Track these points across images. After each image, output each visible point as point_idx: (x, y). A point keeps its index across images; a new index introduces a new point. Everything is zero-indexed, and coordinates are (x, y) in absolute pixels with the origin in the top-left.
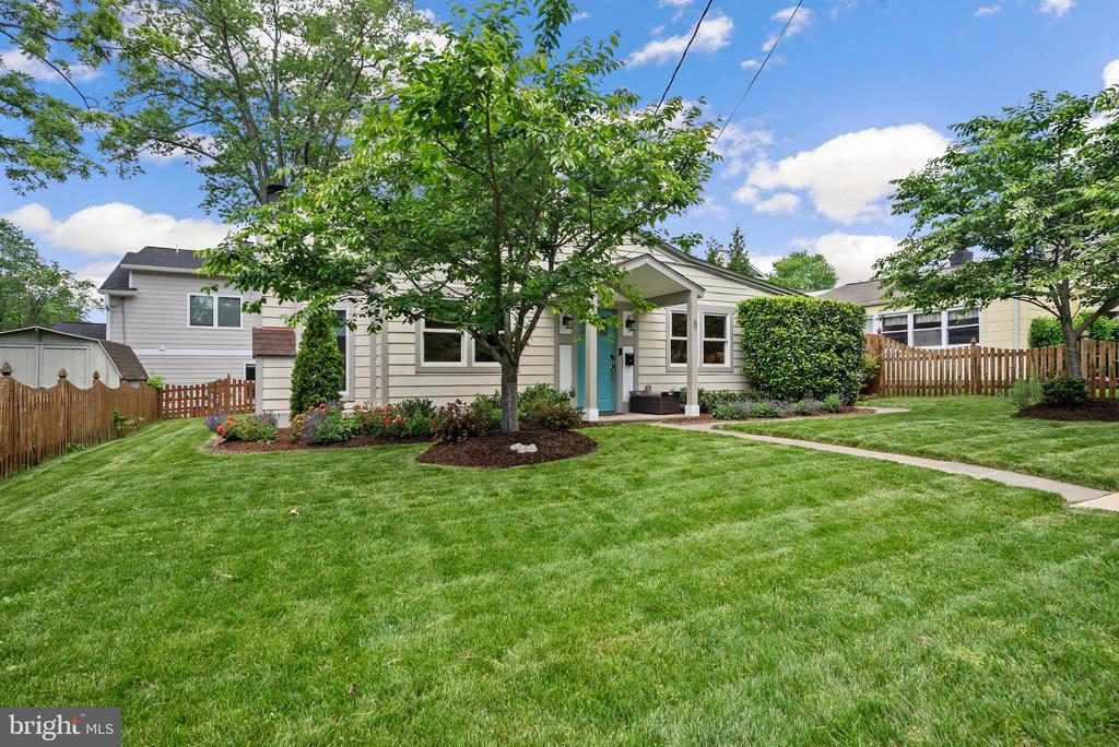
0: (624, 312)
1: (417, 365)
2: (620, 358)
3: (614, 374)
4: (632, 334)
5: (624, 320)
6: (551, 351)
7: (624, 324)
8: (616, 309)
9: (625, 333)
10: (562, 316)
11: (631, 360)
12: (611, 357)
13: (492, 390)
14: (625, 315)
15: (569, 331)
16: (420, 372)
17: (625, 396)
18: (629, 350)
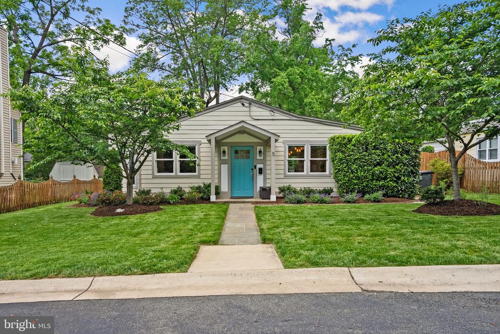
2: (255, 170)
3: (253, 178)
4: (262, 158)
5: (258, 151)
6: (216, 167)
7: (258, 153)
8: (253, 145)
9: (258, 157)
10: (222, 151)
11: (261, 171)
12: (252, 169)
13: (187, 185)
14: (258, 148)
15: (226, 158)
16: (154, 177)
17: (258, 189)
18: (261, 166)
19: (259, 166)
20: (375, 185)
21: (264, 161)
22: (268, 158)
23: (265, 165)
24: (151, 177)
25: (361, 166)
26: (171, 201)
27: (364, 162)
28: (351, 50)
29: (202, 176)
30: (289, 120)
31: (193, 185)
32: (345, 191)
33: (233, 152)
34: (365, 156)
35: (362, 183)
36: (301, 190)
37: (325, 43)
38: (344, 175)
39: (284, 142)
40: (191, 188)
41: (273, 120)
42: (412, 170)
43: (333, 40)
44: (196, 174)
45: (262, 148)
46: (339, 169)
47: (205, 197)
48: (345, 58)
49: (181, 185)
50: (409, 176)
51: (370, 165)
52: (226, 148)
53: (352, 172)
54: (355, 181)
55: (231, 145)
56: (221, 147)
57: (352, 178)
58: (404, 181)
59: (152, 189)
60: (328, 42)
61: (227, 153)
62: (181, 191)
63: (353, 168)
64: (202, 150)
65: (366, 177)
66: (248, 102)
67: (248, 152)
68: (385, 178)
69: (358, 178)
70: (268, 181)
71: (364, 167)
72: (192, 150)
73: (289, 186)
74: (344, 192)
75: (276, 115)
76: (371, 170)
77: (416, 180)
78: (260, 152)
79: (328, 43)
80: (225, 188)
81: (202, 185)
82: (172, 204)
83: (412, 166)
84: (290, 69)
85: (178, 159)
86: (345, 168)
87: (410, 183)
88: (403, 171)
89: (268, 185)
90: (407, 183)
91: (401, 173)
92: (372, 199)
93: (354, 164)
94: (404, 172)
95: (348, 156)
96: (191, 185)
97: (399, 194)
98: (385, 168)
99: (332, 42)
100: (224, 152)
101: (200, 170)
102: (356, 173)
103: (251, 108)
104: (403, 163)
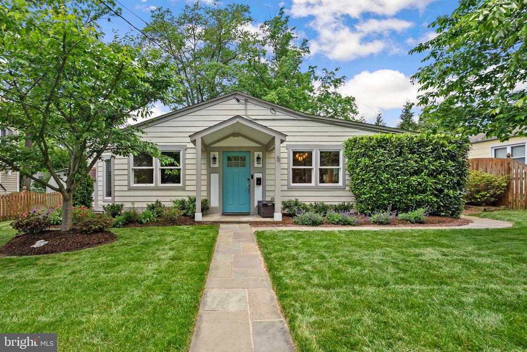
0: (255, 153)
1: (129, 185)
2: (251, 180)
3: (249, 190)
4: (260, 166)
5: (256, 157)
6: (205, 177)
7: (255, 160)
8: (249, 151)
9: (256, 165)
10: (212, 157)
11: (259, 181)
12: (248, 180)
13: (169, 199)
14: (256, 154)
15: (217, 165)
16: (130, 189)
17: (256, 204)
18: (259, 175)
19: (257, 176)
20: (411, 200)
21: (263, 170)
22: (268, 166)
23: (264, 173)
24: (126, 188)
25: (394, 175)
26: (143, 220)
27: (397, 170)
28: (334, 74)
29: (187, 188)
30: (294, 120)
31: (177, 198)
32: (370, 208)
33: (226, 159)
34: (399, 161)
35: (394, 198)
36: (311, 205)
37: (308, 70)
38: (371, 188)
39: (287, 147)
40: (174, 202)
41: (274, 120)
42: (458, 181)
43: (315, 67)
44: (181, 185)
45: (261, 154)
46: (363, 179)
47: (189, 214)
48: (329, 81)
49: (160, 199)
50: (454, 188)
51: (405, 175)
52: (217, 154)
53: (382, 183)
54: (385, 195)
55: (223, 150)
56: (211, 153)
57: (381, 191)
58: (448, 195)
59: (124, 203)
60: (311, 69)
61: (217, 160)
62: (160, 206)
63: (383, 178)
64: (188, 156)
65: (399, 190)
66: (243, 98)
67: (244, 159)
68: (424, 191)
69: (389, 191)
70: (267, 194)
71: (397, 176)
72: (176, 156)
73: (297, 200)
74: (368, 209)
75: (277, 113)
76: (407, 180)
77: (462, 193)
78: (258, 158)
79: (310, 71)
80: (215, 202)
81: (187, 199)
82: (144, 224)
83: (458, 175)
84: (279, 88)
85: (159, 167)
86: (373, 177)
87: (455, 197)
88: (447, 182)
89: (268, 199)
90: (450, 198)
91: (444, 184)
92: (413, 219)
93: (384, 172)
94: (449, 183)
95: (376, 162)
96: (174, 199)
97: (440, 212)
98: (426, 177)
99: (314, 69)
100: (214, 158)
101: (185, 180)
102: (387, 185)
103: (248, 106)
104: (448, 171)
